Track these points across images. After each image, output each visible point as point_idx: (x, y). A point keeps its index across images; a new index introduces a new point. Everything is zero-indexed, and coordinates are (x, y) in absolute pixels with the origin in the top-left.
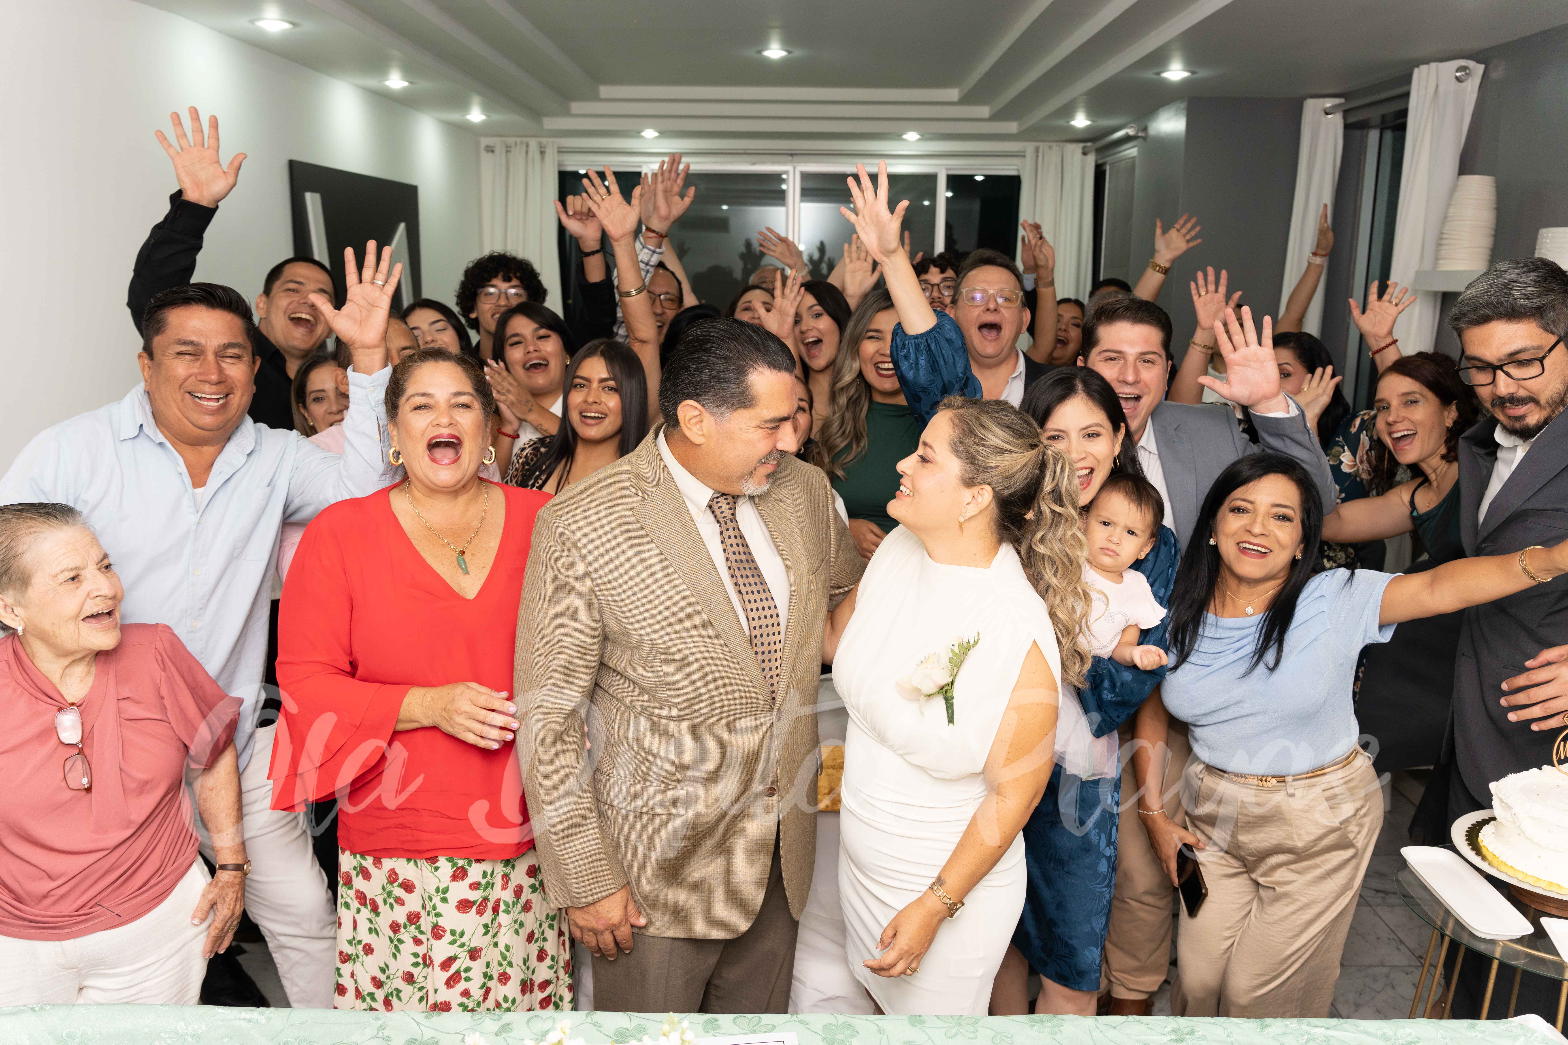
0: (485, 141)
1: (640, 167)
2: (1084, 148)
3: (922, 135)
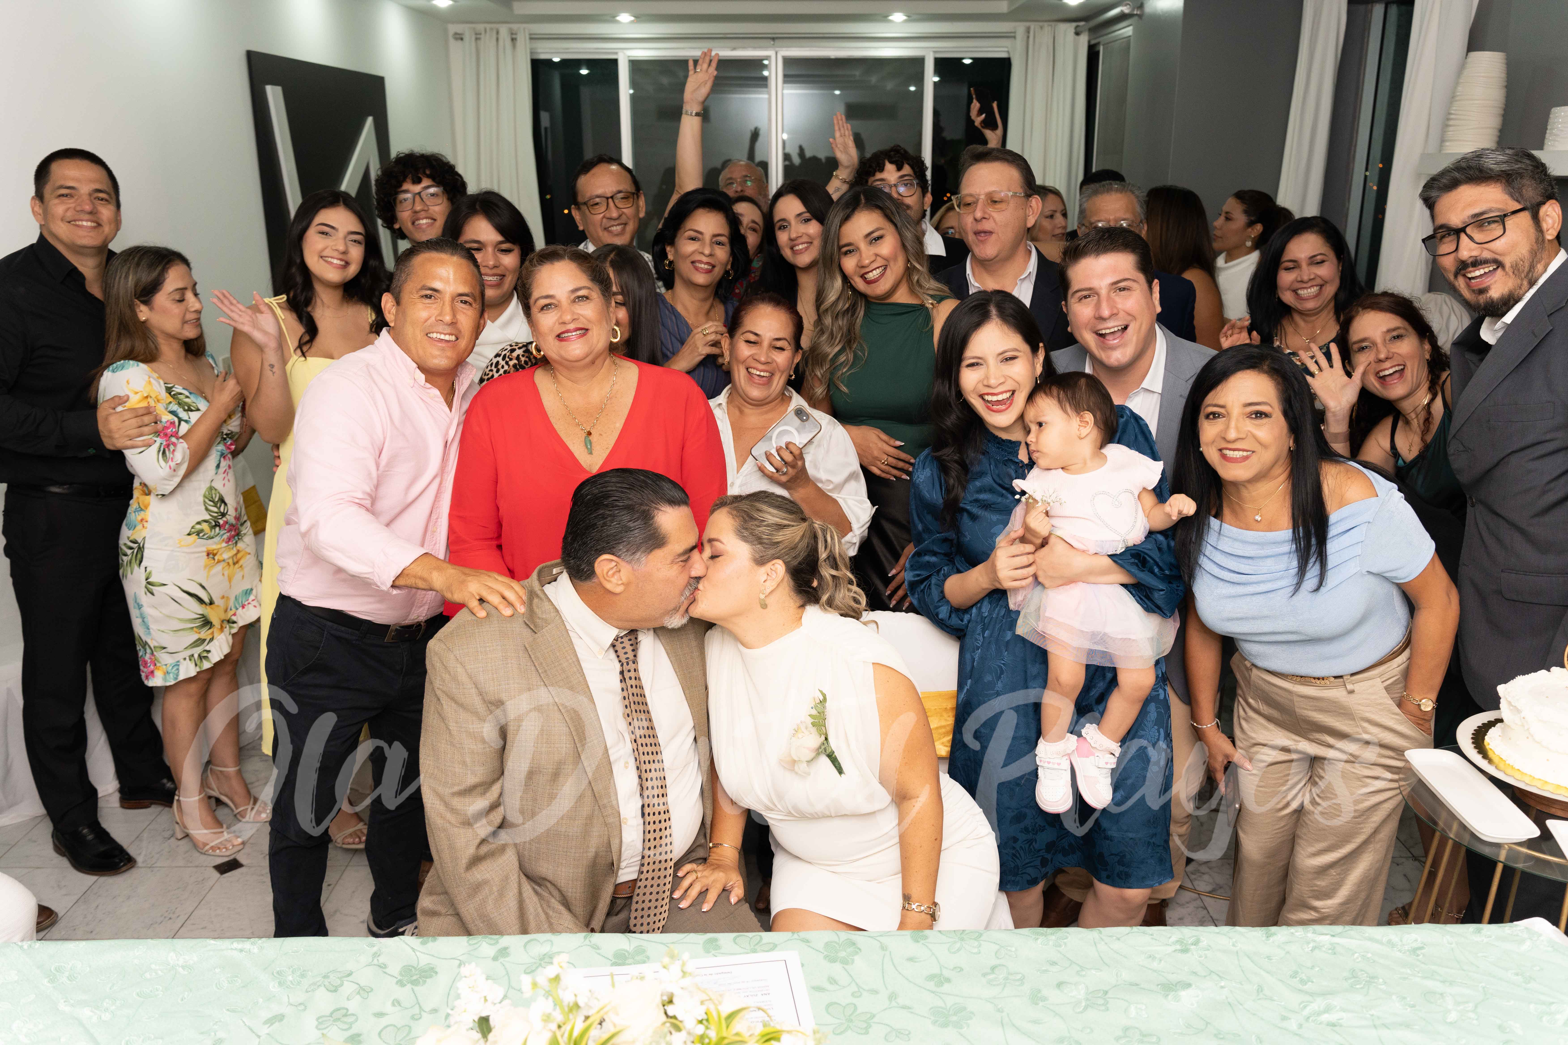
0: (453, 28)
1: (616, 53)
2: (1077, 27)
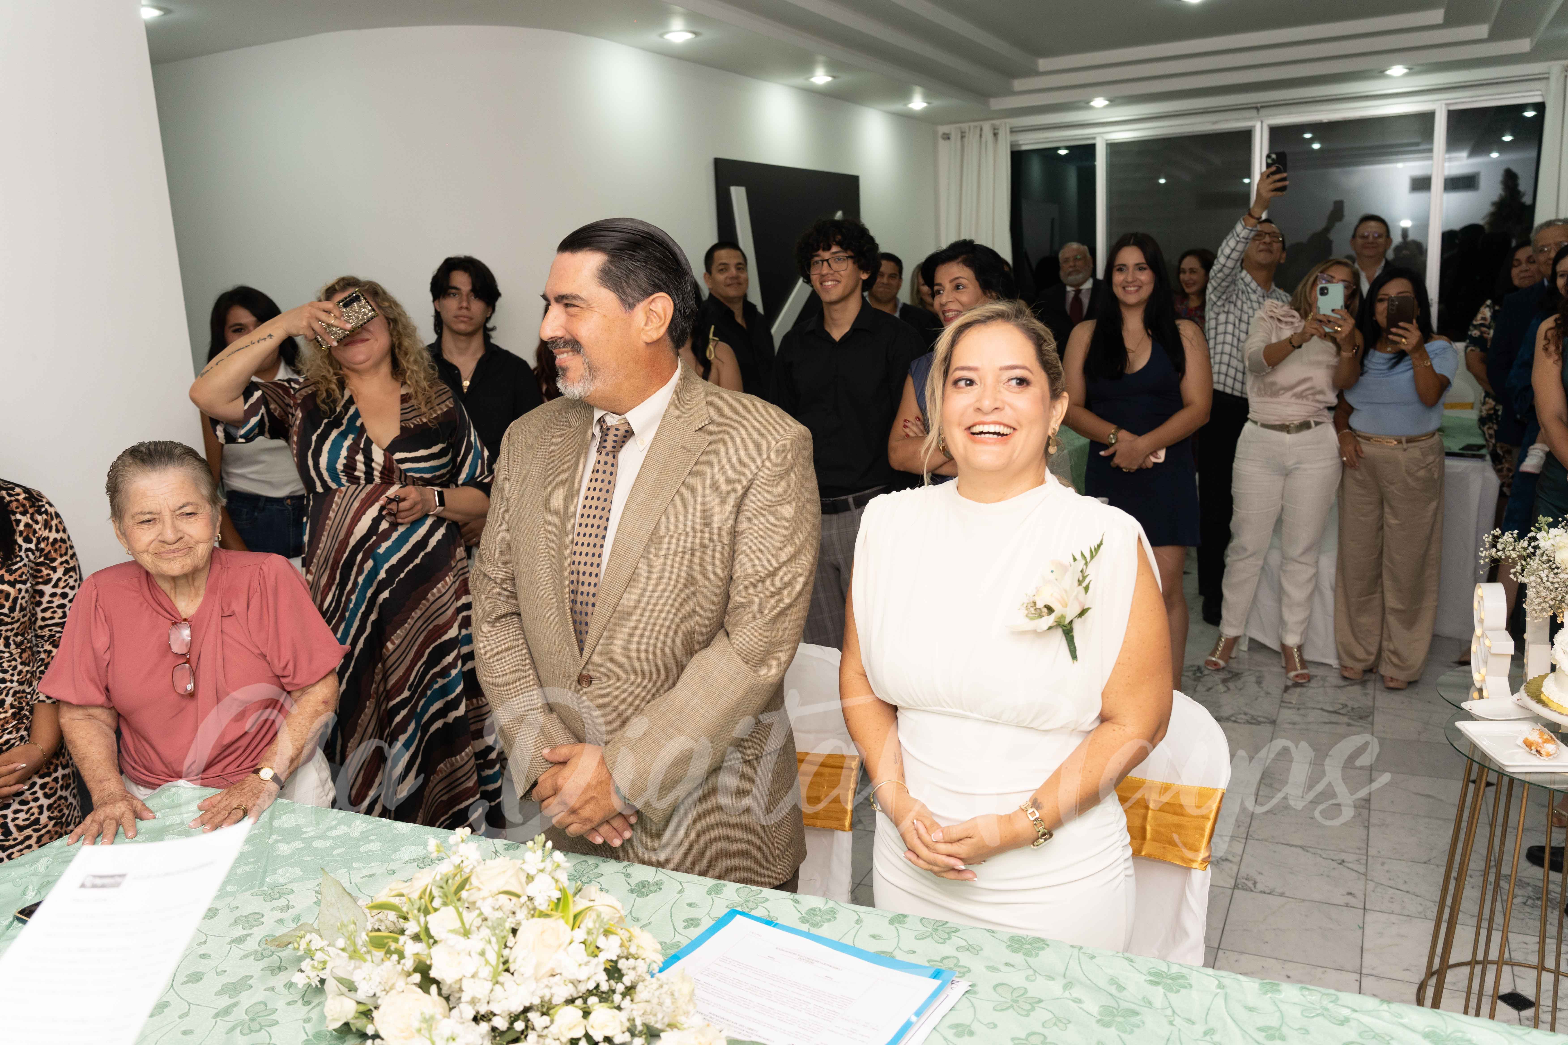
0: (942, 129)
1: (1094, 138)
3: (1410, 69)
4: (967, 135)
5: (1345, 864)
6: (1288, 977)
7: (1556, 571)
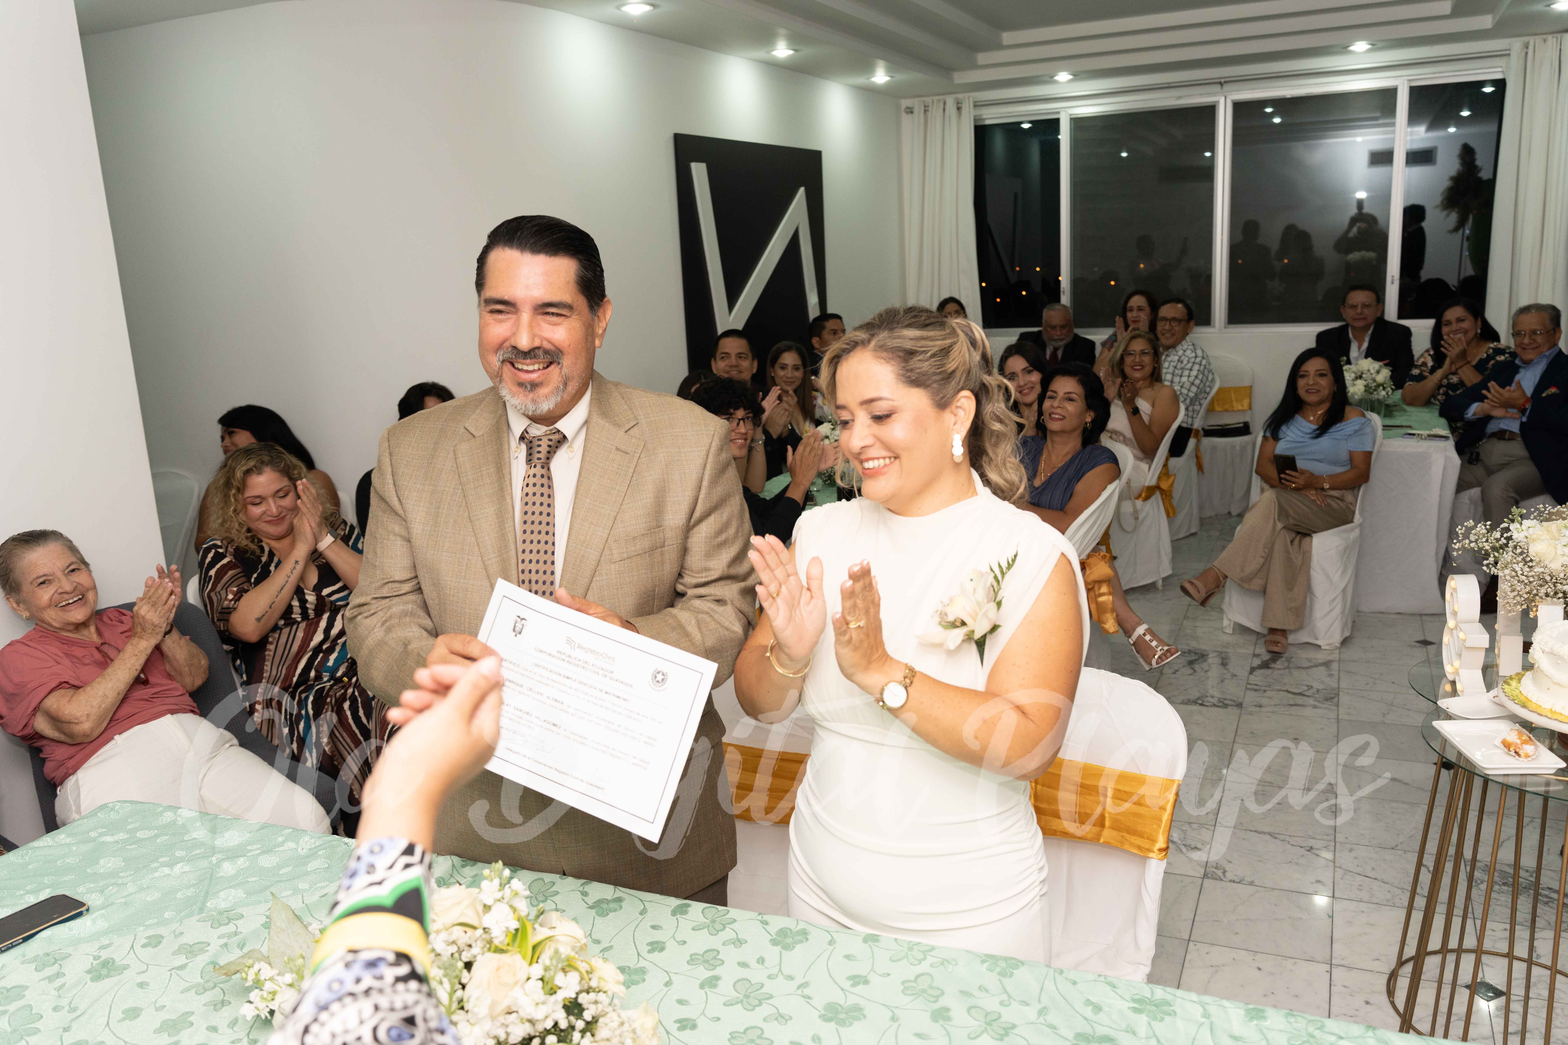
0: (905, 103)
3: (1373, 44)
4: (930, 108)
5: (1313, 851)
6: (1259, 969)
7: (1530, 564)
